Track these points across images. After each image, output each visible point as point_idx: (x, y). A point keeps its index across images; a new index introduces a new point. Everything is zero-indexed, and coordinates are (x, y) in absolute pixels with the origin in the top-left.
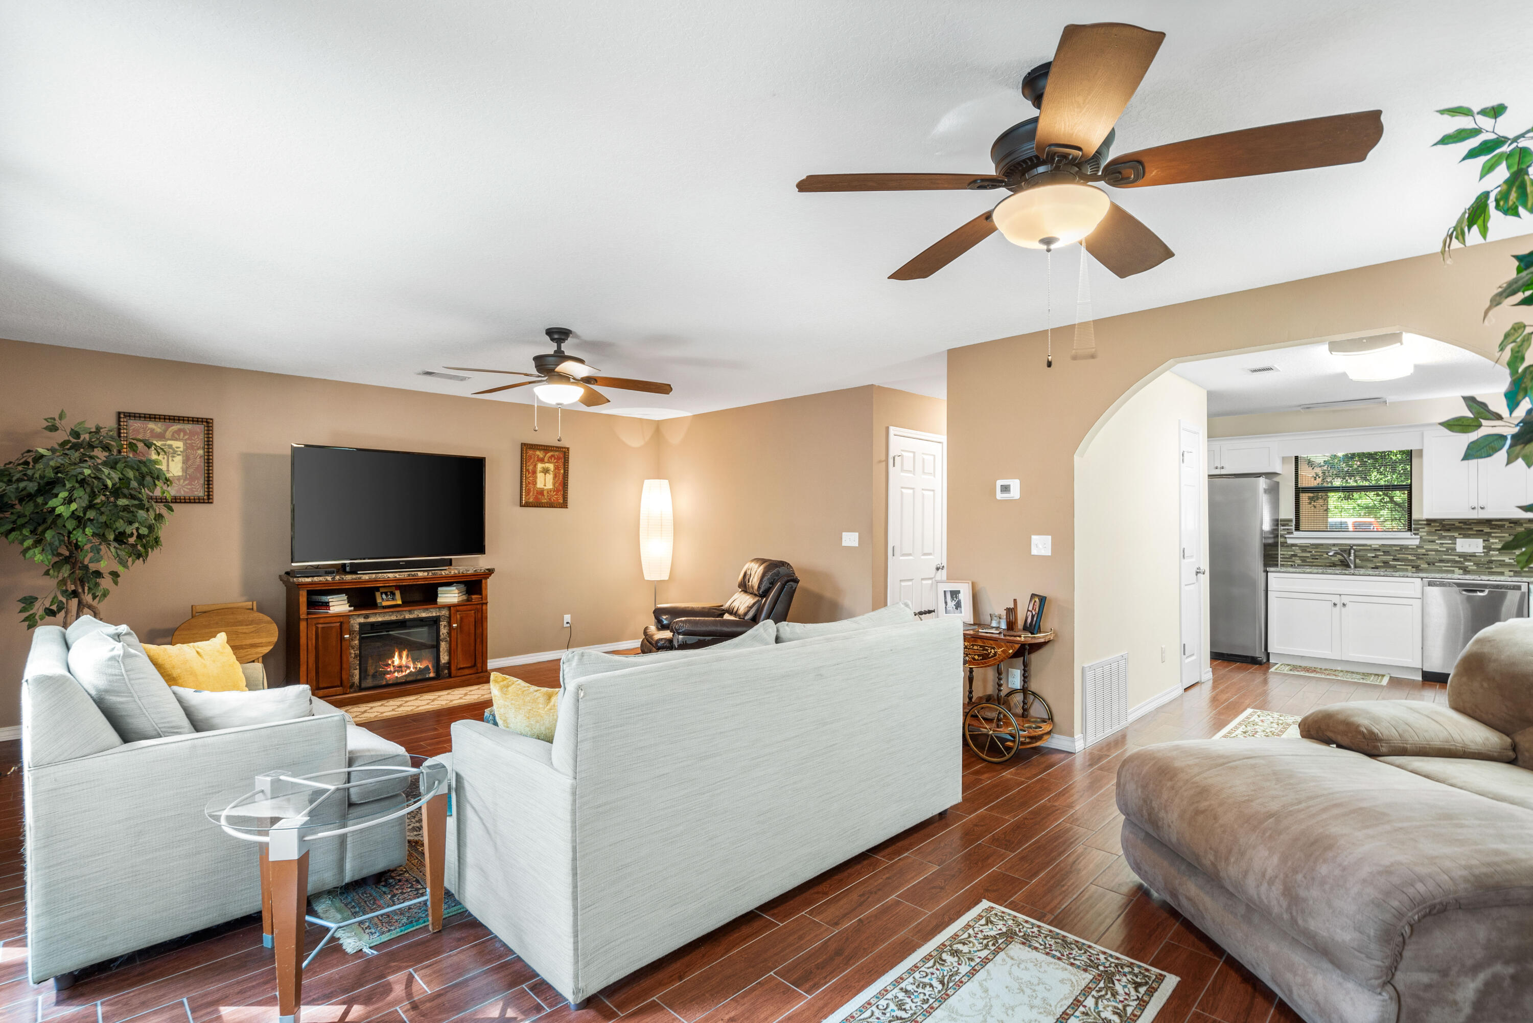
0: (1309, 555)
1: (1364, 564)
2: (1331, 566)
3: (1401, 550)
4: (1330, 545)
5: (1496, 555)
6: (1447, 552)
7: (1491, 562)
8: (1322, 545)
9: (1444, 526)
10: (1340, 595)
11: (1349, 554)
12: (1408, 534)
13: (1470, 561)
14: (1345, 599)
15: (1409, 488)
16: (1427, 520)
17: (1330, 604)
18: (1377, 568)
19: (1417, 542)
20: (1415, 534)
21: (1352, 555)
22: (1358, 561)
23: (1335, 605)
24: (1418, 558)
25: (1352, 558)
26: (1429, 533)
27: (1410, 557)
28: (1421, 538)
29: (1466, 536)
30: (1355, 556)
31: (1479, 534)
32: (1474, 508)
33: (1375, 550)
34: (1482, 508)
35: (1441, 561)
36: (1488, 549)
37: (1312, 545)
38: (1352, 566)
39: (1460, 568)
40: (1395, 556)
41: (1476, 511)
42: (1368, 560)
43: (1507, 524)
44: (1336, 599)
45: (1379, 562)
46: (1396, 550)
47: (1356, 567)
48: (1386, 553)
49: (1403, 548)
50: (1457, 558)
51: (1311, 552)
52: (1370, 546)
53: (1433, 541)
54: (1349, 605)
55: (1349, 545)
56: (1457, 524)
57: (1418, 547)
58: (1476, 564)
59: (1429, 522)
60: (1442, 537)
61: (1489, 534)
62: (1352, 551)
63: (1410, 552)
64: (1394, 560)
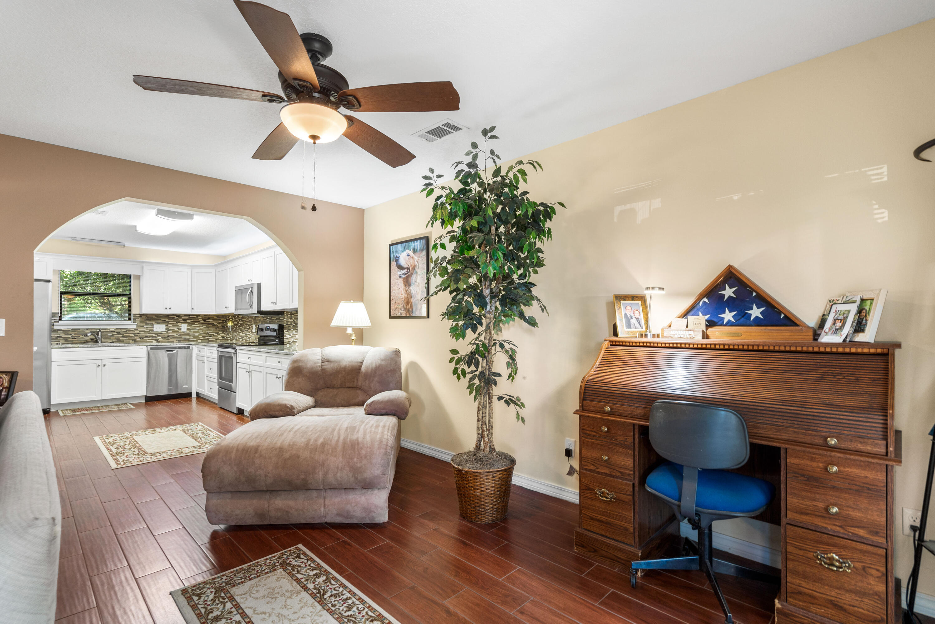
0: (70, 336)
1: (106, 340)
2: (84, 343)
3: (126, 331)
4: (84, 329)
5: (171, 333)
6: (149, 332)
7: (169, 336)
8: (79, 329)
9: (148, 318)
10: (102, 359)
11: (98, 334)
12: (130, 322)
13: (159, 336)
14: (105, 362)
15: (129, 296)
16: (140, 315)
17: (95, 366)
18: (113, 342)
19: (135, 327)
20: (133, 322)
21: (100, 335)
22: (102, 339)
23: (99, 366)
24: (135, 336)
25: (100, 337)
26: (141, 322)
27: (131, 335)
28: (137, 325)
29: (158, 323)
30: (101, 336)
31: (164, 322)
32: (166, 309)
33: (112, 332)
34: (170, 309)
35: (147, 337)
36: (168, 329)
37: (72, 330)
38: (100, 342)
39: (155, 340)
40: (123, 335)
41: (167, 310)
42: (108, 338)
43: (176, 317)
44: (99, 362)
45: (114, 339)
46: (124, 332)
47: (101, 343)
48: (118, 333)
49: (127, 330)
50: (154, 335)
51: (71, 334)
52: (109, 329)
53: (143, 326)
54: (107, 365)
55: (98, 329)
56: (154, 317)
57: (136, 329)
58: (163, 338)
59: (141, 315)
60: (147, 324)
61: (168, 322)
62: (100, 333)
63: (131, 332)
64: (122, 337)
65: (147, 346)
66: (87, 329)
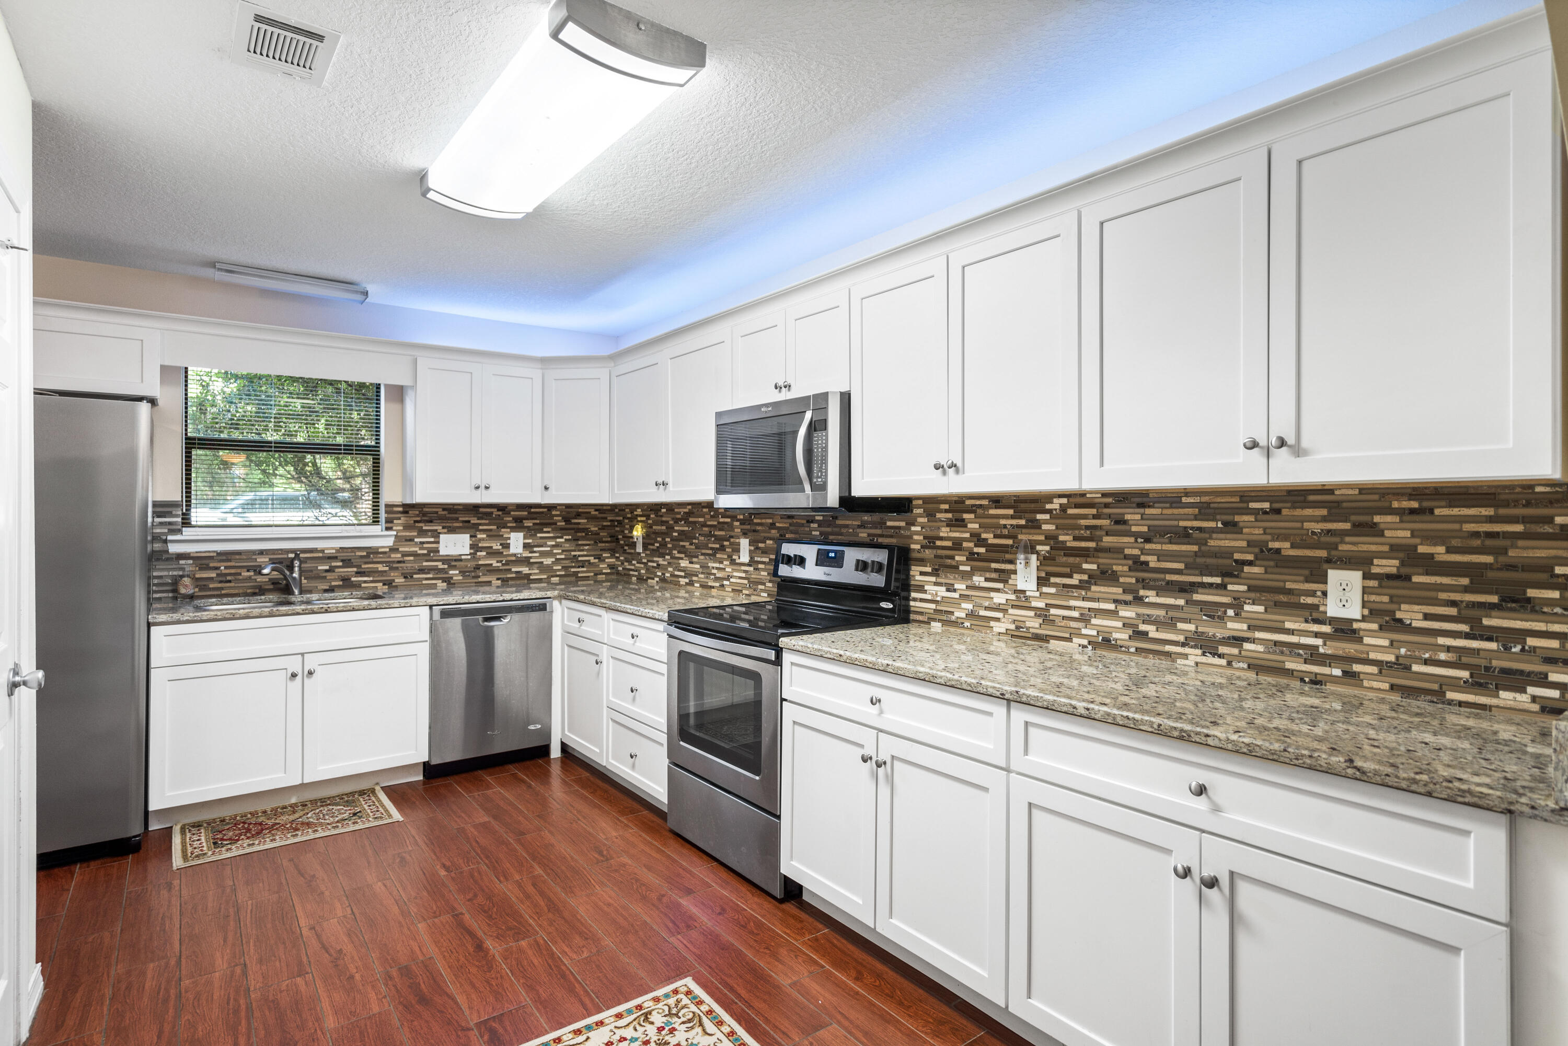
0: (213, 574)
1: (313, 584)
2: (254, 594)
3: (368, 556)
4: (254, 552)
5: (484, 557)
6: (426, 557)
7: (478, 567)
8: (239, 553)
9: (424, 514)
10: (303, 654)
11: (292, 571)
12: (377, 529)
13: (454, 567)
14: (310, 662)
15: (374, 452)
16: (404, 505)
17: (283, 676)
18: (331, 590)
19: (390, 542)
20: (387, 529)
21: (296, 569)
22: (304, 581)
23: (294, 675)
24: (391, 569)
25: (296, 575)
26: (407, 527)
27: (381, 568)
28: (396, 536)
29: (451, 530)
30: (301, 571)
31: (467, 527)
32: (477, 488)
33: (329, 558)
34: (487, 488)
35: (421, 571)
36: (475, 547)
37: (219, 553)
38: (296, 592)
39: (444, 580)
40: (359, 567)
41: (479, 491)
42: (320, 577)
43: (496, 512)
44: (294, 664)
45: (335, 580)
46: (362, 557)
47: (301, 593)
48: (347, 563)
49: (371, 552)
50: (440, 565)
51: (217, 568)
52: (322, 551)
53: (411, 540)
54: (319, 672)
55: (292, 551)
56: (441, 512)
57: (393, 550)
58: (462, 573)
59: (407, 508)
60: (422, 533)
61: (475, 527)
62: (297, 563)
63: (381, 558)
64: (359, 573)
65: (431, 607)
66: (261, 552)
